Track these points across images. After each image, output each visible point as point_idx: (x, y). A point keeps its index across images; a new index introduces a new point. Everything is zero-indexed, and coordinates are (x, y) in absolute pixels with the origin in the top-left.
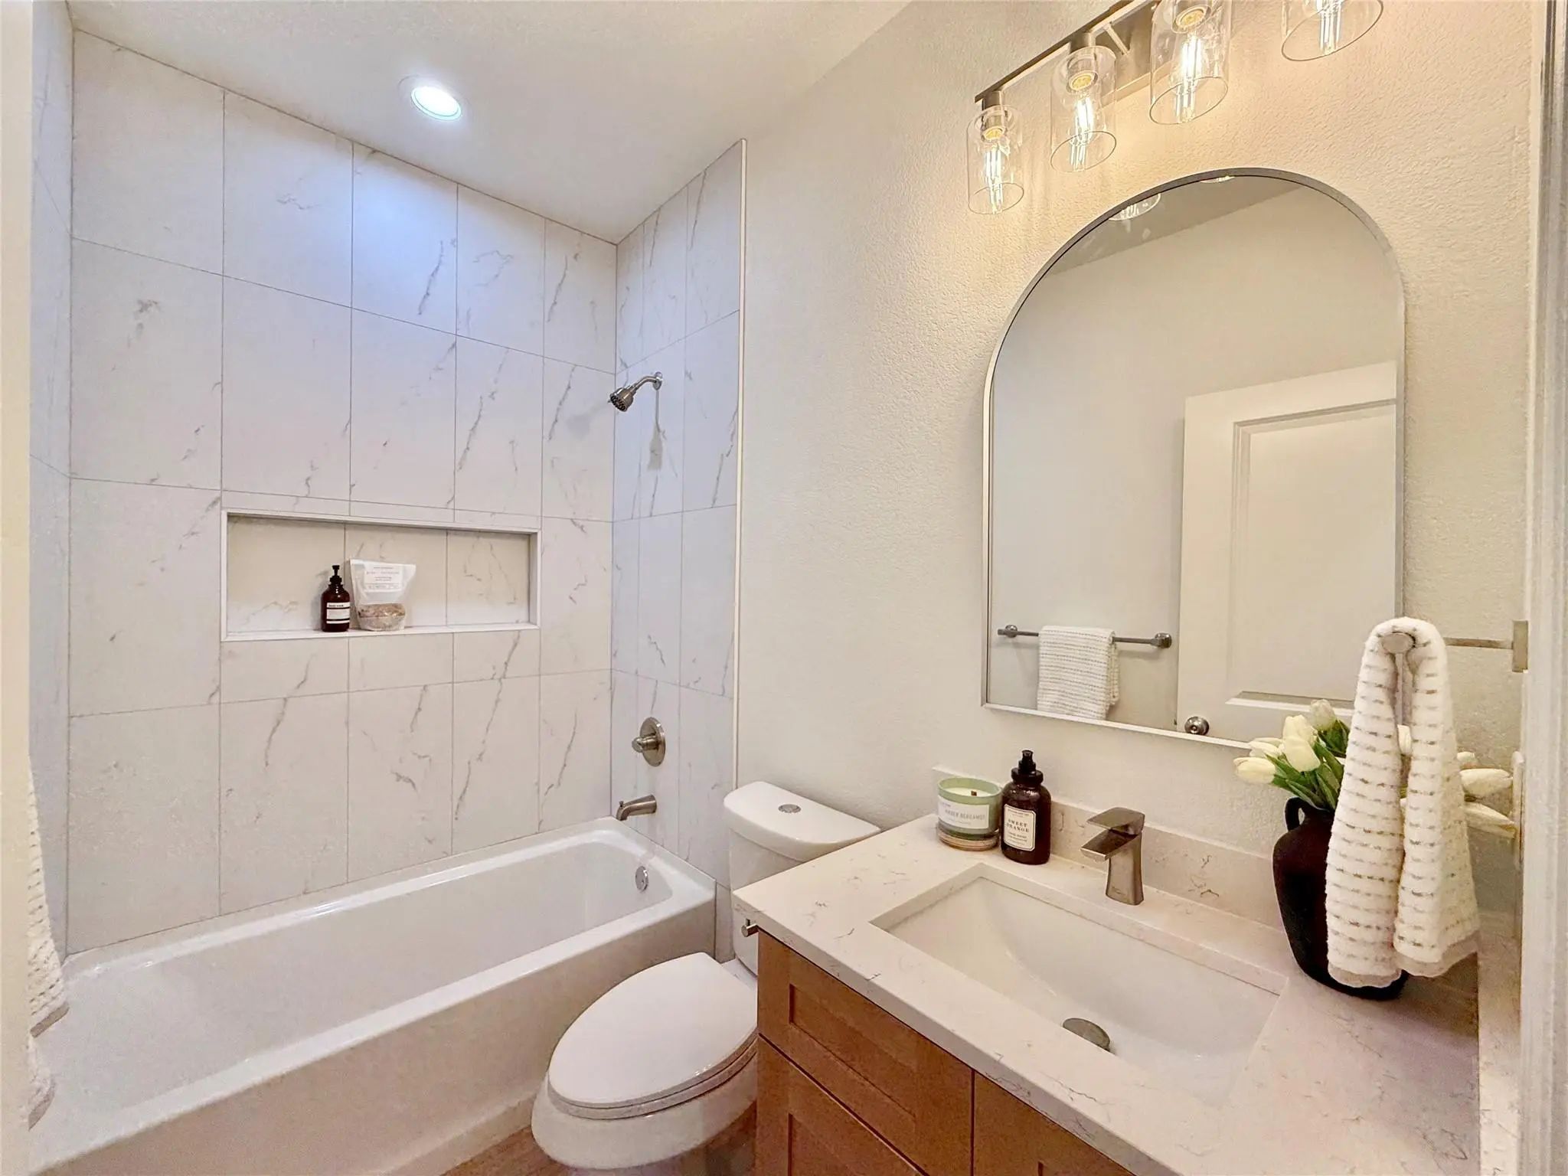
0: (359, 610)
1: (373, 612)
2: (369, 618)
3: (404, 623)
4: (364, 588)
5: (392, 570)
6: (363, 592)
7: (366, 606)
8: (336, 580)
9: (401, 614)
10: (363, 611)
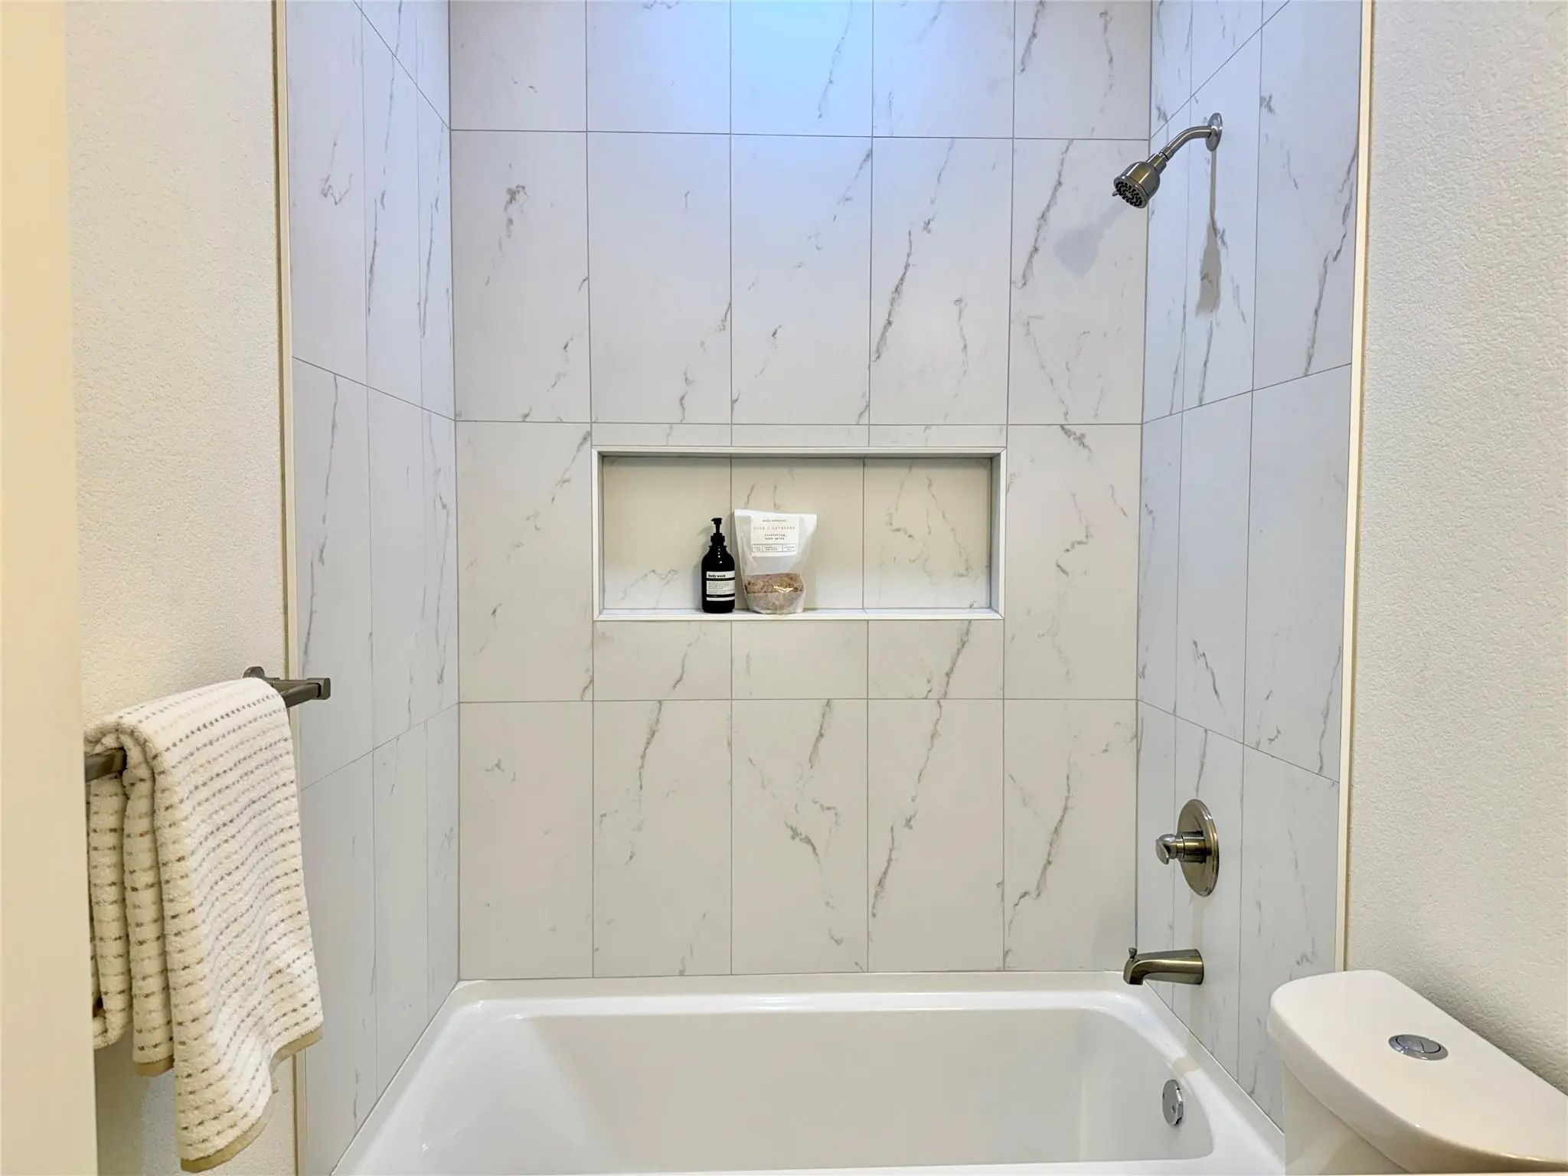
0: (745, 582)
1: (762, 584)
2: (756, 595)
3: (801, 603)
4: (751, 551)
5: (784, 524)
6: (750, 557)
7: (753, 576)
8: (717, 539)
9: (796, 589)
10: (749, 584)
